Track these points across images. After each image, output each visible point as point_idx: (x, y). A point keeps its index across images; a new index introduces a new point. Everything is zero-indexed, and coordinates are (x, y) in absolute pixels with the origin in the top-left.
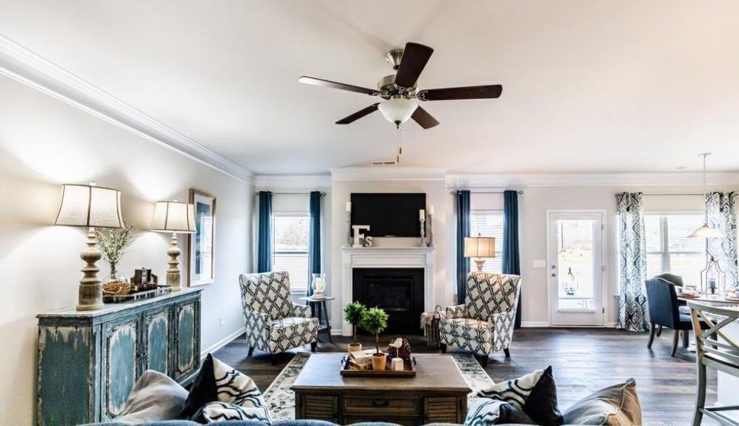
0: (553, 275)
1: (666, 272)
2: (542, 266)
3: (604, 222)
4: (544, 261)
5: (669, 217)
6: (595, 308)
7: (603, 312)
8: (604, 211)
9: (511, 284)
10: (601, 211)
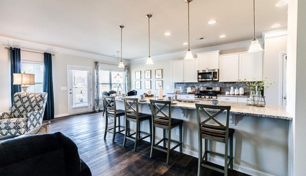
0: (71, 93)
1: (111, 90)
2: (65, 89)
3: (91, 72)
4: (66, 87)
5: (112, 72)
6: (88, 105)
7: (91, 106)
8: (91, 68)
9: (41, 97)
10: (90, 67)
